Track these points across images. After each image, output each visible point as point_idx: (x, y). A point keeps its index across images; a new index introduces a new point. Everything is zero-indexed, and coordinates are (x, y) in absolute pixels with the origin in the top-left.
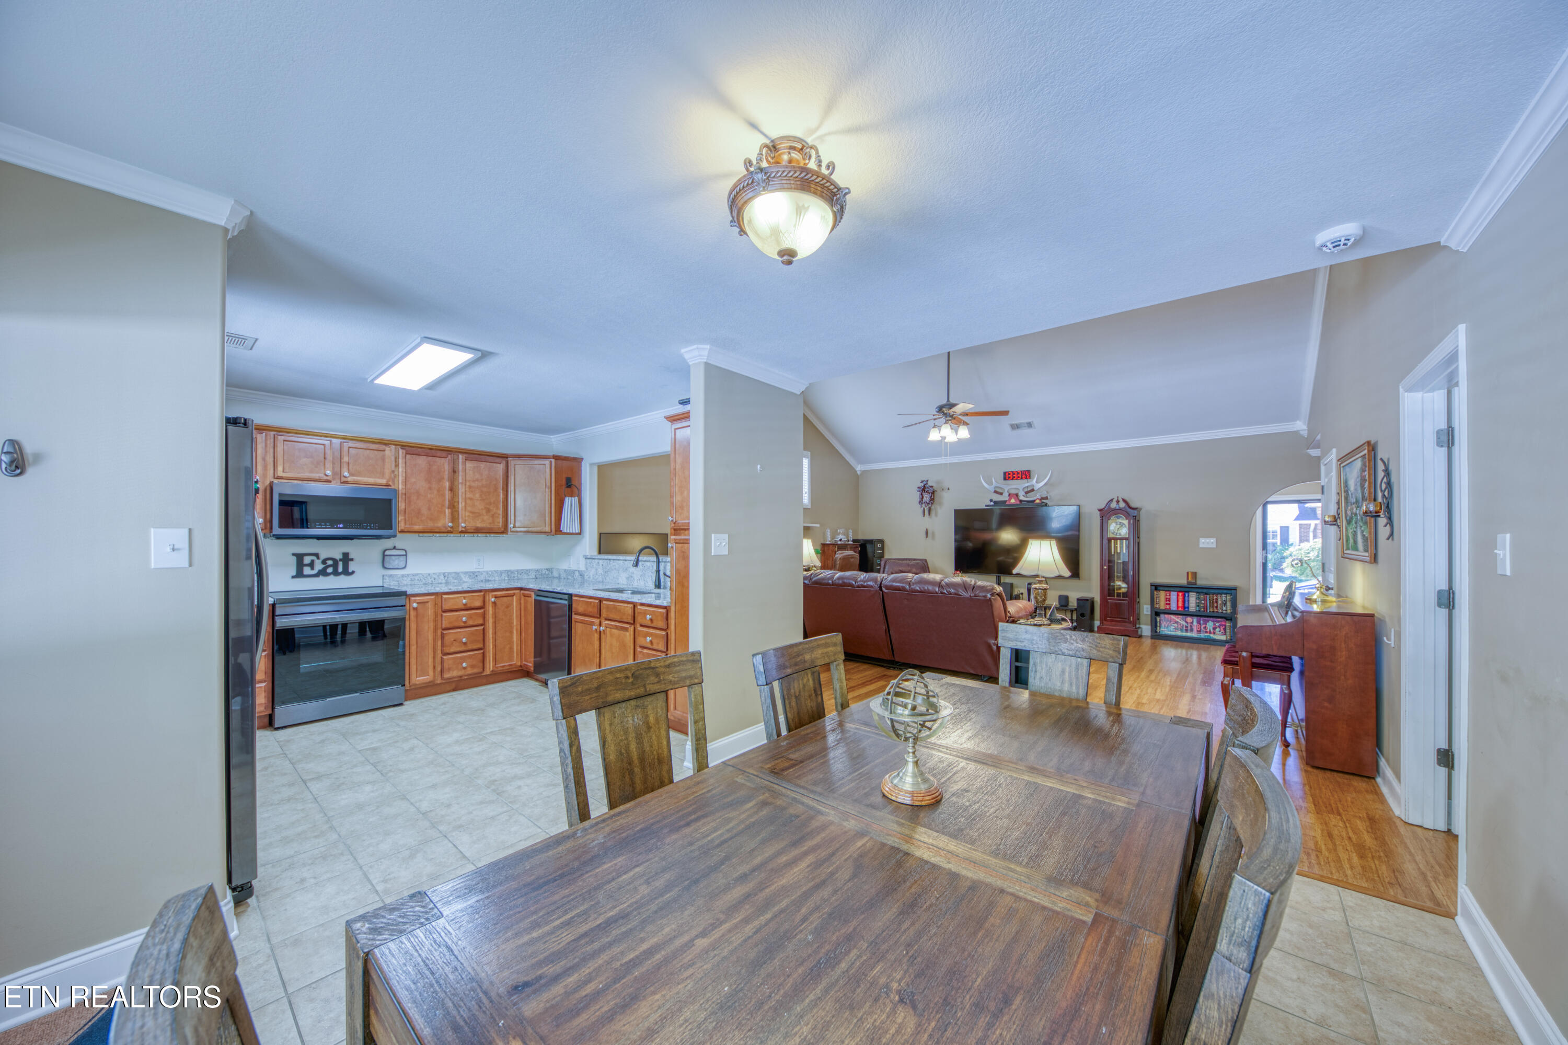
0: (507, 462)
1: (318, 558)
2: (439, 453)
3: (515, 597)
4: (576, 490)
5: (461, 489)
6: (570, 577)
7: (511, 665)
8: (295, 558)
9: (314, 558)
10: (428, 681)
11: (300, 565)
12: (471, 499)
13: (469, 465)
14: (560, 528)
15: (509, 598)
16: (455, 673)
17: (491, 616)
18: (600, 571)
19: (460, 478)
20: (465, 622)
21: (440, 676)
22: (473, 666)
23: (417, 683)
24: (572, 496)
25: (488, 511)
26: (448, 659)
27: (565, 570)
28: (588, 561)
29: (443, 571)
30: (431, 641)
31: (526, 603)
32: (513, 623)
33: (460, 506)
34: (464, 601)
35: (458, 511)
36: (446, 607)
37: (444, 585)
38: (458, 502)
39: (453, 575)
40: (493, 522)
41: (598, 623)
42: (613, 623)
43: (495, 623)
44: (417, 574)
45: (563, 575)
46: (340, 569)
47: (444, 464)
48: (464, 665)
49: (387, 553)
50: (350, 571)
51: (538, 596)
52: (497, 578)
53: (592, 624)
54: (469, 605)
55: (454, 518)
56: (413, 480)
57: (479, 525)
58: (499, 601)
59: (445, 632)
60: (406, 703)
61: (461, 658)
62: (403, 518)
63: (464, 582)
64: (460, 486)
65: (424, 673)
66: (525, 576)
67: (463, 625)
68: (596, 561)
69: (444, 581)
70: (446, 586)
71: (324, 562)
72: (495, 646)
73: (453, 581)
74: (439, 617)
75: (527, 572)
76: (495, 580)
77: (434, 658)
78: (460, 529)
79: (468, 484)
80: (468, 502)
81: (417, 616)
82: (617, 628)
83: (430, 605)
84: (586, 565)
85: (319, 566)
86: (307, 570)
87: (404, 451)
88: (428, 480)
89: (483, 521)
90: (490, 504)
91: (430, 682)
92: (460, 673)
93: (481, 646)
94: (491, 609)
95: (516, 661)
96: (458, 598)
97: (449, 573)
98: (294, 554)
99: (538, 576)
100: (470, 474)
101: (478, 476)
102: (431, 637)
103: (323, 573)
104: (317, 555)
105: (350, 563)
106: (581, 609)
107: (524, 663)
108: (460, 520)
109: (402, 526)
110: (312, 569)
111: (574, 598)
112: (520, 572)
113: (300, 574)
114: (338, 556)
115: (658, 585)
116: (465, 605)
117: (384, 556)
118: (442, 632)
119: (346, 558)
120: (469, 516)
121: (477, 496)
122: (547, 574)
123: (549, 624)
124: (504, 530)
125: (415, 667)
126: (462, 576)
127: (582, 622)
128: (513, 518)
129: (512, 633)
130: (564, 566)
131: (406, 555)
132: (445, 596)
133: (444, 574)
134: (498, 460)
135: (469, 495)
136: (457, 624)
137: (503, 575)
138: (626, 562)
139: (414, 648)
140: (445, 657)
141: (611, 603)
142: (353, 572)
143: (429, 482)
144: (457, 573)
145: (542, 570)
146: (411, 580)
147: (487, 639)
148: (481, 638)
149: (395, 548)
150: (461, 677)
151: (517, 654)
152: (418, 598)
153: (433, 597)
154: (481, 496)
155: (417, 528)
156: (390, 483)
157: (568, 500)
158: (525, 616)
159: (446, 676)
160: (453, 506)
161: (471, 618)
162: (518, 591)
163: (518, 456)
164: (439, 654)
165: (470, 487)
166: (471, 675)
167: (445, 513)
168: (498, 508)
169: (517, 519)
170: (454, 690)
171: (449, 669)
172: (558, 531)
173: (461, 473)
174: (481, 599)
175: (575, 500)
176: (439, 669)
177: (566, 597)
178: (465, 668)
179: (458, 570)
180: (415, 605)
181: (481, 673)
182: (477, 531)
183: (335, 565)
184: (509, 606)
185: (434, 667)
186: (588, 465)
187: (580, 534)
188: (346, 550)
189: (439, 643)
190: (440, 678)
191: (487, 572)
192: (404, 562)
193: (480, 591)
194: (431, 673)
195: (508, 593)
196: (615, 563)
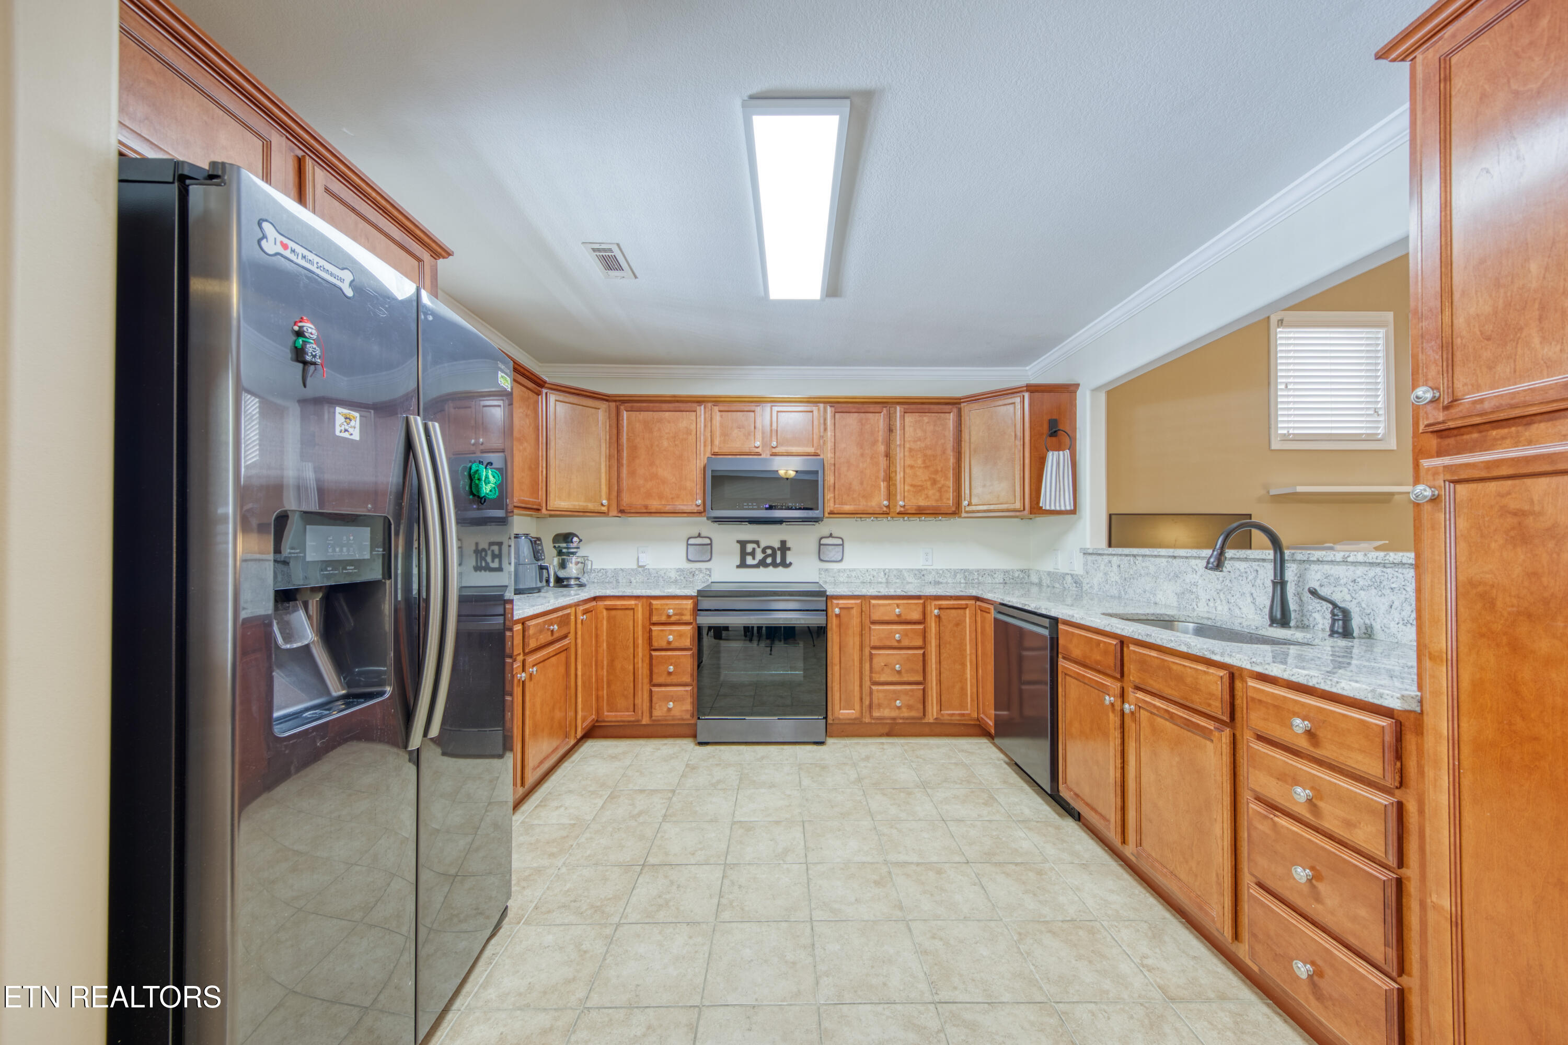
0: (960, 410)
1: (759, 547)
2: (872, 408)
3: (967, 611)
4: (1067, 440)
5: (899, 454)
6: (1057, 585)
7: (963, 715)
8: (738, 546)
9: (755, 546)
10: (854, 717)
11: (744, 554)
12: (912, 467)
13: (909, 419)
14: (1038, 502)
15: (959, 611)
16: (887, 713)
17: (933, 636)
18: (1114, 577)
19: (898, 438)
20: (899, 641)
21: (868, 712)
22: (910, 707)
23: (841, 717)
24: (1059, 450)
25: (934, 482)
26: (878, 691)
27: (1049, 573)
28: (1090, 558)
29: (883, 567)
30: (857, 663)
31: (983, 622)
32: (965, 650)
33: (898, 477)
34: (897, 610)
35: (895, 485)
36: (875, 617)
37: (884, 585)
38: (896, 472)
39: (895, 572)
40: (941, 498)
41: (1118, 691)
42: (1158, 703)
43: (939, 646)
44: (854, 570)
45: (1046, 581)
46: (778, 560)
47: (878, 421)
48: (898, 703)
49: (824, 541)
50: (788, 562)
51: (1000, 612)
52: (950, 581)
53: (1104, 689)
54: (904, 618)
55: (890, 495)
56: (843, 446)
57: (922, 503)
58: (944, 614)
59: (874, 652)
60: (830, 741)
61: (894, 692)
62: (832, 495)
63: (908, 583)
64: (898, 449)
65: (850, 706)
66: (989, 580)
67: (896, 644)
68: (1106, 558)
69: (884, 580)
70: (887, 587)
71: (764, 551)
72: (940, 682)
73: (895, 580)
74: (867, 629)
75: (992, 573)
76: (947, 583)
77: (861, 686)
78: (898, 509)
79: (907, 446)
80: (908, 470)
81: (840, 626)
82: (1171, 717)
83: (855, 612)
84: (1085, 564)
85: (759, 556)
86: (749, 560)
87: (833, 409)
88: (861, 446)
89: (927, 497)
90: (936, 472)
91: (855, 719)
92: (894, 714)
93: (920, 679)
94: (933, 625)
95: (970, 710)
96: (889, 604)
97: (889, 570)
98: (738, 542)
99: (1007, 580)
100: (909, 430)
101: (920, 433)
102: (856, 658)
103: (762, 564)
104: (757, 543)
105: (788, 553)
106: (1077, 652)
107: (982, 716)
108: (898, 497)
109: (830, 506)
110: (754, 558)
111: (1061, 626)
112: (982, 573)
113: (743, 565)
114: (777, 545)
115: (1281, 618)
116: (899, 616)
117: (820, 545)
118: (869, 651)
119: (784, 547)
120: (909, 491)
121: (920, 462)
122: (1021, 580)
123: (1020, 659)
124: (956, 512)
125: (838, 695)
126: (906, 574)
127: (1079, 678)
128: (967, 492)
129: (963, 665)
130: (1047, 565)
131: (842, 545)
132: (873, 602)
133: (884, 570)
134: (947, 408)
135: (909, 462)
136: (888, 643)
137: (958, 576)
138: (1175, 562)
139: (837, 668)
140: (874, 688)
141: (1154, 654)
142: (790, 564)
143: (862, 448)
144: (900, 571)
145: (1013, 571)
146: (848, 577)
147: (928, 669)
148: (920, 668)
149: (831, 536)
150: (894, 719)
151: (972, 700)
152: (841, 602)
153: (858, 601)
154: (924, 462)
155: (847, 508)
156: (818, 451)
157: (1052, 457)
158: (983, 643)
159: (876, 714)
160: (889, 479)
161: (907, 635)
162: (973, 602)
163: (974, 399)
164: (867, 683)
165: (911, 450)
166: (907, 719)
167: (880, 488)
168: (947, 478)
169: (974, 492)
170: (889, 735)
171: (880, 706)
172: (1036, 509)
173: (898, 432)
174: (920, 609)
175: (1065, 455)
176: (867, 702)
177: (1046, 622)
178: (899, 708)
179: (901, 567)
180: (837, 611)
181: (921, 719)
182: (920, 512)
183: (774, 555)
184: (959, 624)
185: (861, 699)
186: (1088, 394)
187: (1073, 512)
188: (784, 538)
189: (867, 666)
190: (868, 715)
191: (937, 571)
192: (841, 554)
193: (919, 597)
194: (857, 706)
195: (960, 602)
196: (1148, 563)
